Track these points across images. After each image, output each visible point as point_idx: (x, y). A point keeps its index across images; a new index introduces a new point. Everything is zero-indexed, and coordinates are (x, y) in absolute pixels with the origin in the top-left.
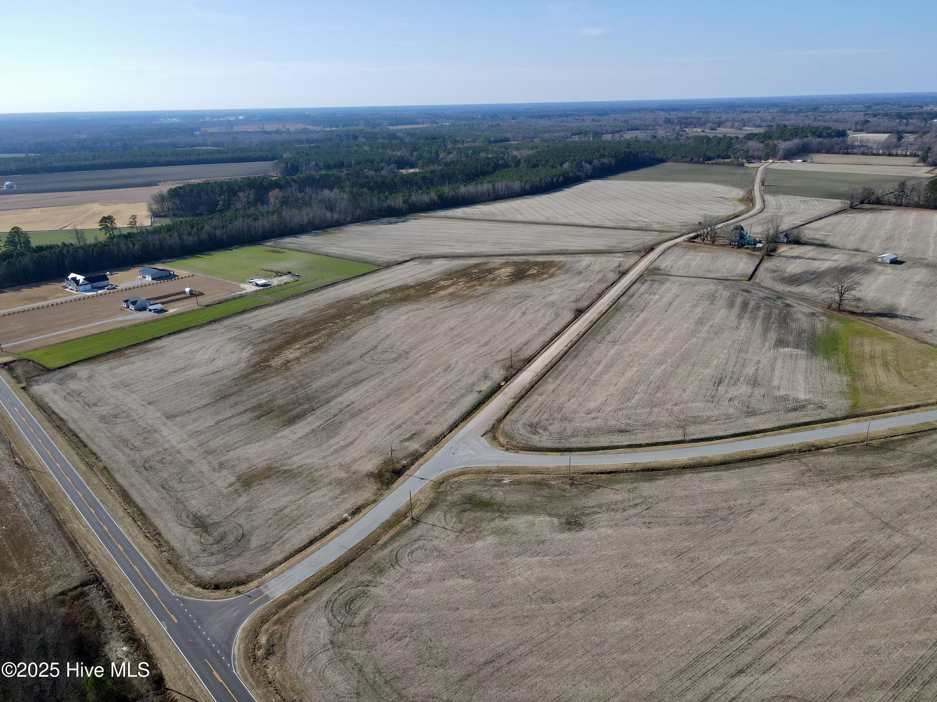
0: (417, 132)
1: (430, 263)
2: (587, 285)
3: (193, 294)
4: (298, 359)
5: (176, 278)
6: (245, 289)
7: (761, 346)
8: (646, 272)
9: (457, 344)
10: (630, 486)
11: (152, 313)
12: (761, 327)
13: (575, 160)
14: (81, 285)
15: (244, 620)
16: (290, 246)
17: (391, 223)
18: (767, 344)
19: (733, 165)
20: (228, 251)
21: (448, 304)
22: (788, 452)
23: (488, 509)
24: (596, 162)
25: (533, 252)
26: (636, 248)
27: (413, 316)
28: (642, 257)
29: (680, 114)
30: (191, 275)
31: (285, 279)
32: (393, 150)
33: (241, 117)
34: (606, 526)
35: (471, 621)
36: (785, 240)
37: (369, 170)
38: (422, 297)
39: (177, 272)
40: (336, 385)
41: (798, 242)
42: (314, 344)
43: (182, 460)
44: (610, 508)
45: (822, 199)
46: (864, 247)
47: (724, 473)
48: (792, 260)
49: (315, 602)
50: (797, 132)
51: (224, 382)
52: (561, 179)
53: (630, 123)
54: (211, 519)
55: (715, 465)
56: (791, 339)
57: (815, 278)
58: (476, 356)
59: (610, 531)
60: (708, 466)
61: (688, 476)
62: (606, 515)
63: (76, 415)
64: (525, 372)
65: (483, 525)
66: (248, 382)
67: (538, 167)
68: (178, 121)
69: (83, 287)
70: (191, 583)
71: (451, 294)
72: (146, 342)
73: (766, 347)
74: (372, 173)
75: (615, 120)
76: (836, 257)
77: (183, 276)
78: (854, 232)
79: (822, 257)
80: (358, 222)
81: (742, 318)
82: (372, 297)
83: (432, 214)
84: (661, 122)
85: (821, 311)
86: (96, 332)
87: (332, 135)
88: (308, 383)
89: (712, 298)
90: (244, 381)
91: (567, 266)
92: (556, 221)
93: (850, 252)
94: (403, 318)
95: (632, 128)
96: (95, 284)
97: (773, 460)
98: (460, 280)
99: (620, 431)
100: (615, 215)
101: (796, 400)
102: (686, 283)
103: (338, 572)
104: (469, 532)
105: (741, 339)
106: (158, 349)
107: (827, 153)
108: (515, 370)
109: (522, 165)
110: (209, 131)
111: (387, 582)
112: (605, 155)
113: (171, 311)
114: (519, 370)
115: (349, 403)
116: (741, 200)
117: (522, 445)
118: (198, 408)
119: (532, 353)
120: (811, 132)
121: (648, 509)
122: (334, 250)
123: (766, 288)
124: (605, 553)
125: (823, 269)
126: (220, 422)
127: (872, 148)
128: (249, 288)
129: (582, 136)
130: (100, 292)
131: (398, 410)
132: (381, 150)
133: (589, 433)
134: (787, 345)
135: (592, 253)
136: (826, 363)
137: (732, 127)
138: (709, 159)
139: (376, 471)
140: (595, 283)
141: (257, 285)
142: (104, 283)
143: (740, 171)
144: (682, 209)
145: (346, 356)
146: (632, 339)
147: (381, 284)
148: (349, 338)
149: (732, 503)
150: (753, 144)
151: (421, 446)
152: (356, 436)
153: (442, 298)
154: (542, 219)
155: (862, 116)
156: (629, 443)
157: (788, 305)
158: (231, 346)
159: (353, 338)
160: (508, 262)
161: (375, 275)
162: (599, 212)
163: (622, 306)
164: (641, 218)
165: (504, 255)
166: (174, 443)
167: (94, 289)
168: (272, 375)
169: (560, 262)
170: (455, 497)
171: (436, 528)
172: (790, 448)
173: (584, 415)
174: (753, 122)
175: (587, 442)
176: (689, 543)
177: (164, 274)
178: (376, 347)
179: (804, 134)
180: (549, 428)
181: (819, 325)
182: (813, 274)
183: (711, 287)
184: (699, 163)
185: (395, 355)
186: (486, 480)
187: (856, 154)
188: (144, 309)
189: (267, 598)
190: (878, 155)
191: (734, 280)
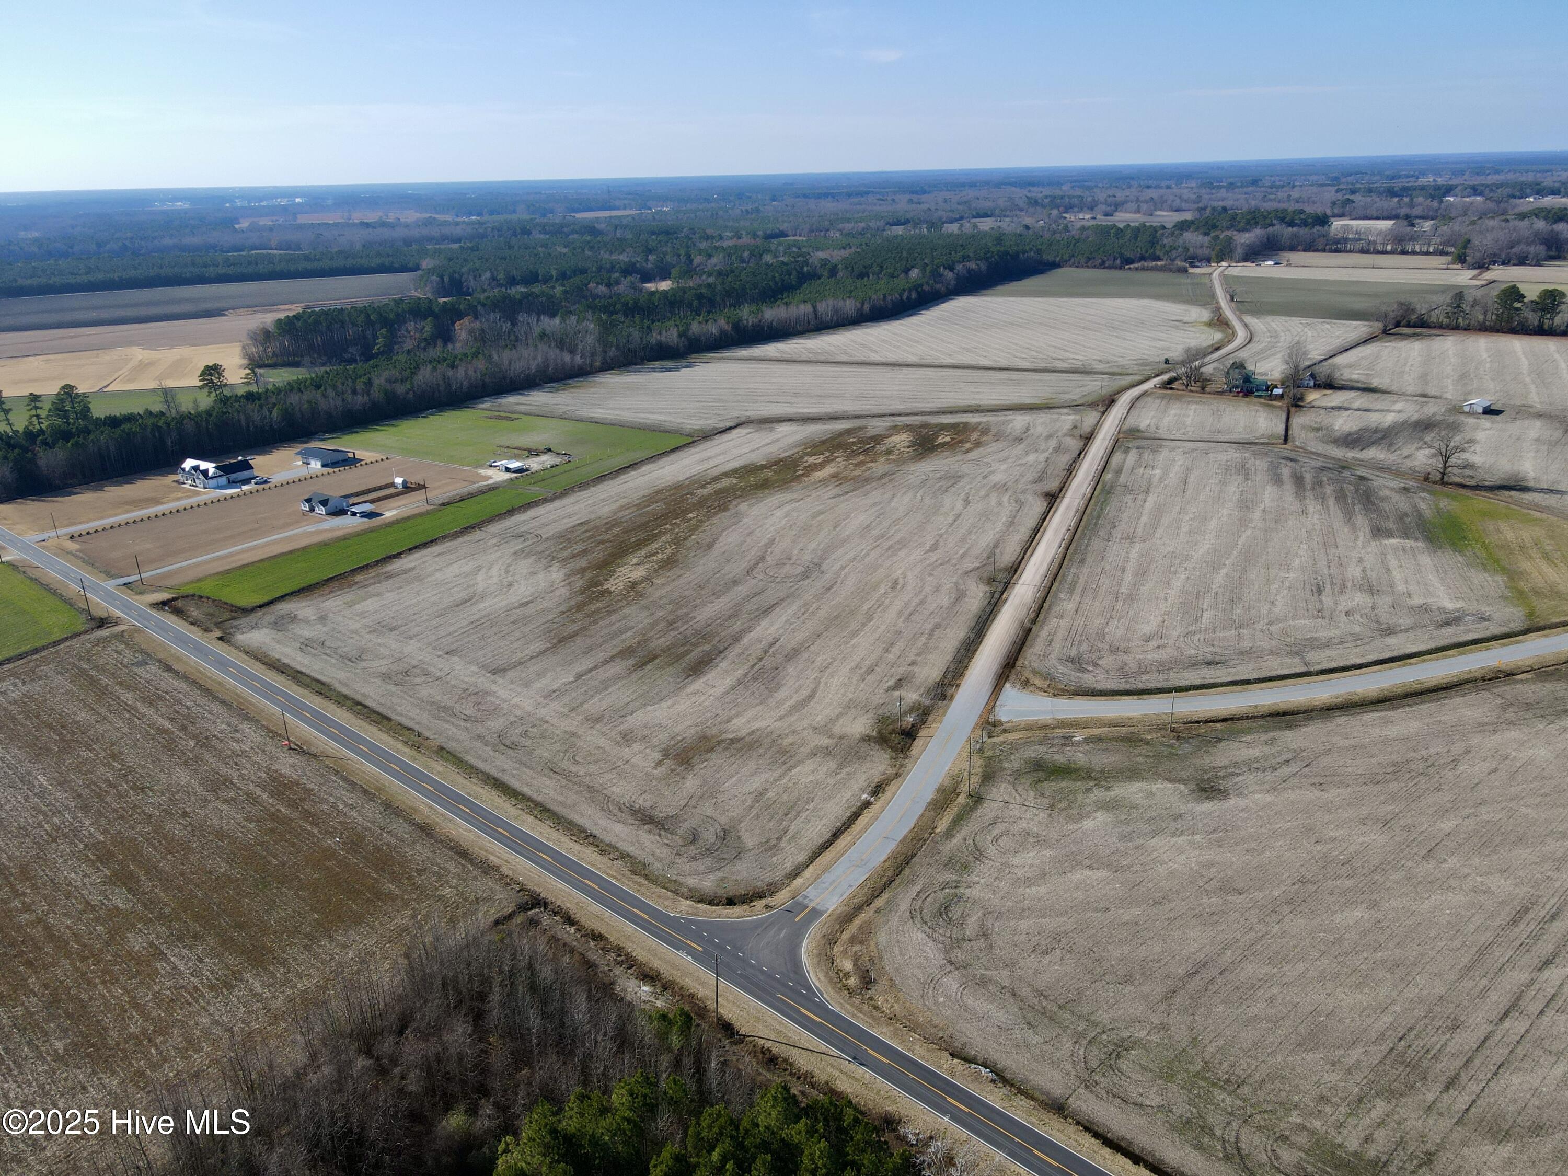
0: (625, 222)
1: (772, 430)
2: (1042, 457)
3: (408, 488)
4: (646, 579)
5: (363, 463)
6: (490, 478)
7: (1353, 538)
8: (1121, 436)
9: (889, 549)
10: (1264, 737)
11: (357, 520)
12: (1339, 512)
13: (927, 265)
14: (212, 478)
15: (801, 942)
16: (522, 408)
17: (669, 370)
18: (1361, 534)
19: (1170, 270)
20: (421, 420)
21: (837, 490)
22: (1467, 681)
23: (1074, 776)
24: (959, 267)
25: (928, 410)
26: (1090, 399)
27: (793, 510)
28: (1103, 413)
29: (1047, 191)
30: (384, 458)
31: (547, 460)
32: (611, 253)
33: (298, 200)
34: (1260, 792)
35: (1136, 924)
36: (1312, 383)
37: (598, 284)
38: (790, 482)
39: (359, 454)
40: (734, 616)
41: (1330, 385)
42: (660, 556)
43: (558, 732)
44: (1251, 766)
45: (1334, 321)
46: (1432, 391)
47: (1391, 713)
48: (1335, 413)
49: (893, 913)
50: (1254, 219)
51: (550, 617)
52: (914, 295)
53: (974, 205)
54: (661, 812)
55: (1372, 703)
56: (1391, 525)
57: (1382, 438)
58: (929, 565)
59: (1269, 798)
60: (1362, 705)
61: (1341, 720)
62: (1251, 777)
63: (342, 675)
64: (1017, 587)
65: (1079, 799)
66: (588, 616)
67: (868, 277)
68: (187, 206)
69: (215, 480)
70: (687, 898)
71: (834, 476)
72: (378, 563)
73: (1361, 538)
74: (602, 289)
75: (945, 201)
76: (1398, 406)
77: (373, 460)
78: (1407, 369)
79: (1378, 407)
80: (613, 369)
81: (1304, 498)
82: (709, 483)
83: (727, 354)
84: (1022, 204)
85: (1415, 485)
86: (285, 550)
87: (486, 229)
88: (687, 614)
89: (1243, 470)
90: (580, 615)
91: (994, 430)
92: (937, 362)
93: (1416, 398)
94: (779, 513)
95: (977, 213)
96: (233, 476)
97: (1452, 692)
98: (836, 455)
99: (1209, 663)
100: (1026, 351)
101: (1442, 610)
102: (1193, 450)
103: (900, 872)
104: (1065, 809)
105: (1317, 527)
106: (405, 572)
107: (1305, 250)
108: (1002, 584)
109: (840, 274)
110: (261, 223)
111: (982, 881)
112: (968, 256)
113: (389, 515)
114: (1007, 585)
115: (771, 640)
116: (1210, 324)
117: (1073, 688)
118: (532, 658)
119: (1014, 558)
120: (1277, 217)
121: (1307, 766)
122: (599, 413)
123: (1319, 455)
124: (1278, 826)
125: (1387, 425)
126: (582, 676)
127: (1375, 242)
128: (498, 476)
129: (909, 226)
130: (245, 488)
131: (854, 646)
132: (588, 253)
133: (1163, 667)
134: (1390, 534)
135: (1022, 409)
136: (1460, 559)
137: (1138, 211)
138: (1130, 261)
139: (874, 734)
140: (1051, 454)
141: (508, 470)
142: (246, 474)
143: (1182, 279)
144: (1125, 339)
145: (723, 572)
146: (1154, 533)
147: (712, 463)
148: (710, 546)
149: (1424, 752)
150: (1192, 238)
151: (921, 695)
152: (813, 686)
153: (824, 482)
154: (912, 359)
155: (1333, 193)
156: (1229, 679)
157: (1362, 478)
158: (524, 566)
159: (717, 545)
160: (896, 426)
161: (692, 450)
162: (997, 346)
163: (1112, 487)
164: (1068, 355)
165: (883, 416)
166: (529, 709)
167: (232, 484)
168: (621, 604)
169: (980, 423)
170: (1014, 762)
171: (1011, 806)
172: (1468, 676)
173: (1142, 643)
174: (1169, 202)
175: (1167, 680)
176: (1392, 808)
177: (340, 457)
178: (762, 558)
179: (1268, 221)
180: (1100, 662)
181: (1423, 506)
182: (1376, 431)
183: (1234, 455)
184: (1116, 268)
185: (800, 569)
186: (1046, 738)
187: (1351, 251)
188: (340, 512)
189: (816, 913)
190: (1385, 252)
191: (1262, 444)
